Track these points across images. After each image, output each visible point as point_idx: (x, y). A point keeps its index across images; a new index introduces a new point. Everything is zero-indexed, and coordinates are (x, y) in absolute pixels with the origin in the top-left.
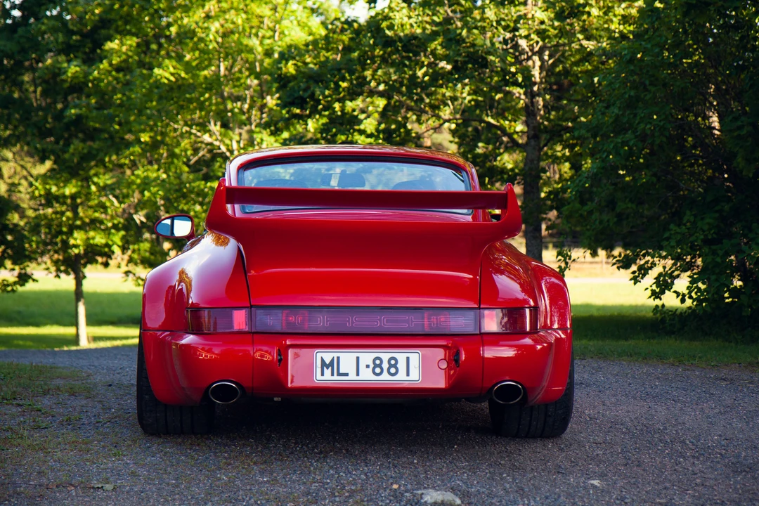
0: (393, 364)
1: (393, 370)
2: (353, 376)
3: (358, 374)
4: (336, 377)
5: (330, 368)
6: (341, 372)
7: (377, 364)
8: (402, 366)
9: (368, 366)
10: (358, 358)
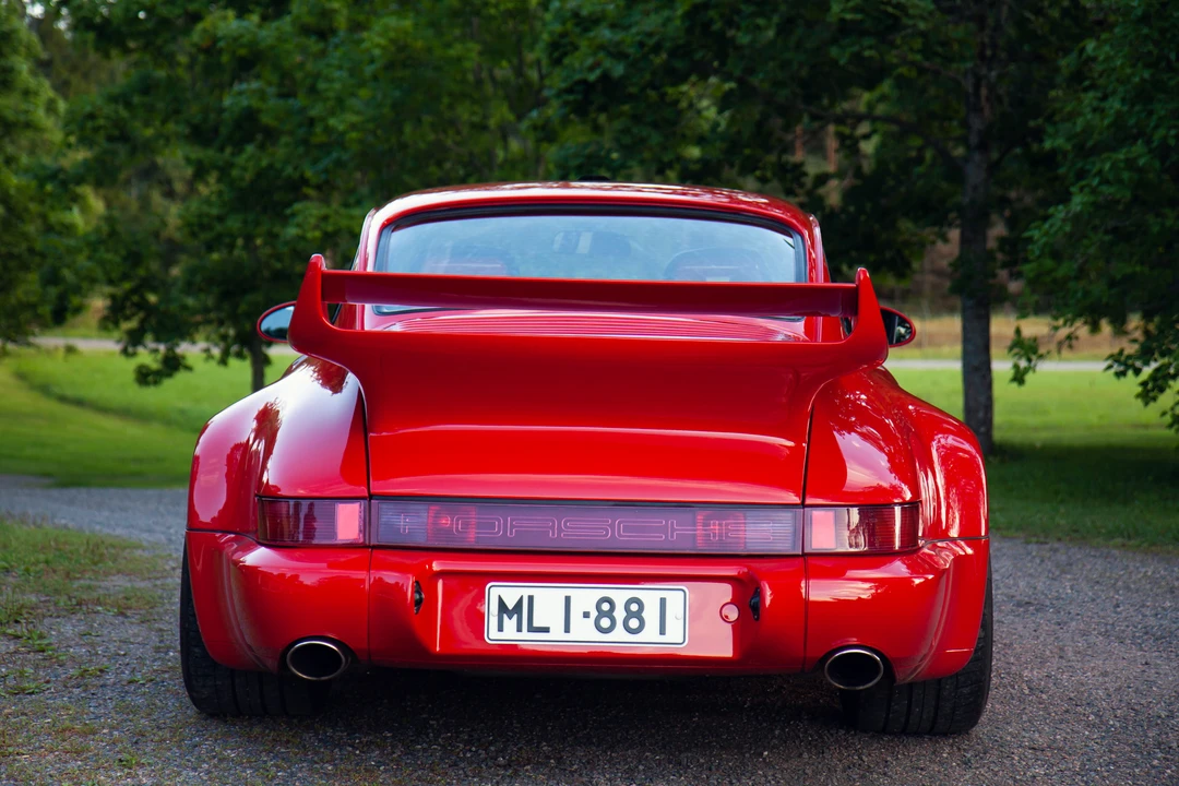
0: (635, 611)
1: (634, 623)
2: (557, 633)
3: (567, 630)
4: (525, 635)
5: (515, 616)
6: (536, 624)
7: (605, 610)
8: (651, 615)
9: (586, 615)
10: (568, 599)
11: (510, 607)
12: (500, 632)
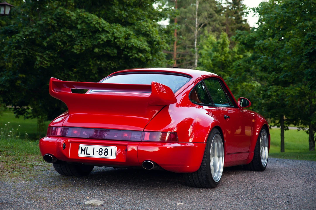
5: (84, 151)
11: (83, 149)
12: (81, 155)
